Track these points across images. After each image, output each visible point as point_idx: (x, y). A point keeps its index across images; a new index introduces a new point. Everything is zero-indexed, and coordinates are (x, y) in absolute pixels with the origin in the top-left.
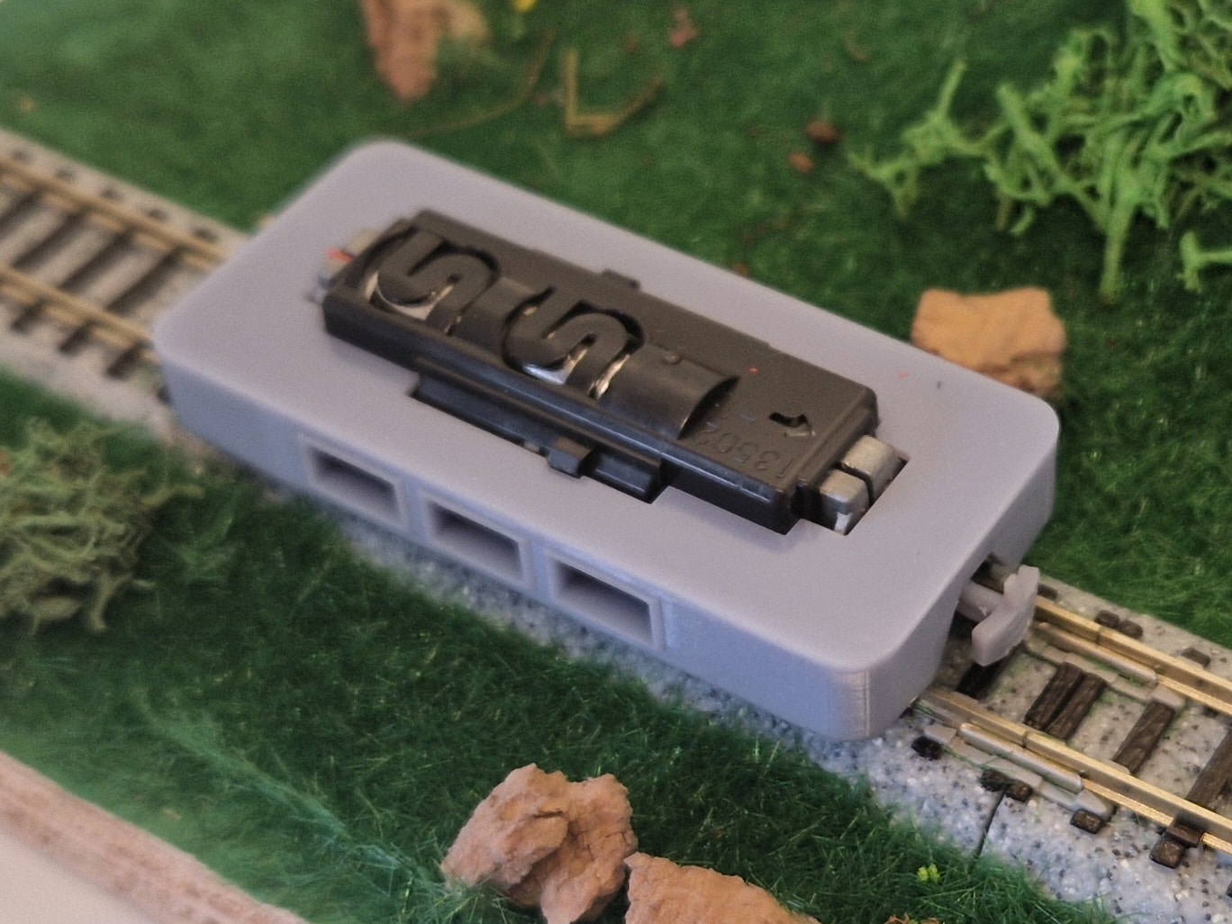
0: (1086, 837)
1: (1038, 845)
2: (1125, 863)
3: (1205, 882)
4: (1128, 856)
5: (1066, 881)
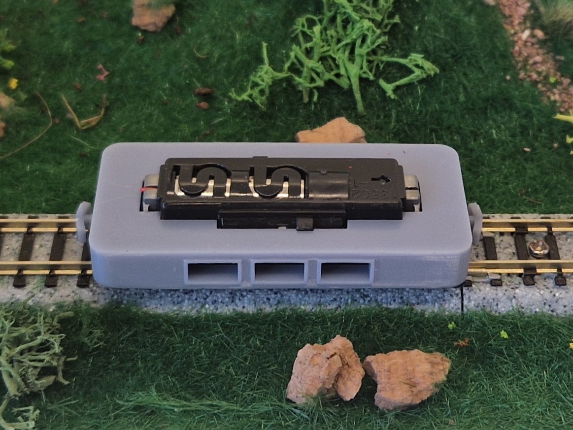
0: (499, 288)
1: (484, 298)
2: (517, 291)
5: (499, 306)
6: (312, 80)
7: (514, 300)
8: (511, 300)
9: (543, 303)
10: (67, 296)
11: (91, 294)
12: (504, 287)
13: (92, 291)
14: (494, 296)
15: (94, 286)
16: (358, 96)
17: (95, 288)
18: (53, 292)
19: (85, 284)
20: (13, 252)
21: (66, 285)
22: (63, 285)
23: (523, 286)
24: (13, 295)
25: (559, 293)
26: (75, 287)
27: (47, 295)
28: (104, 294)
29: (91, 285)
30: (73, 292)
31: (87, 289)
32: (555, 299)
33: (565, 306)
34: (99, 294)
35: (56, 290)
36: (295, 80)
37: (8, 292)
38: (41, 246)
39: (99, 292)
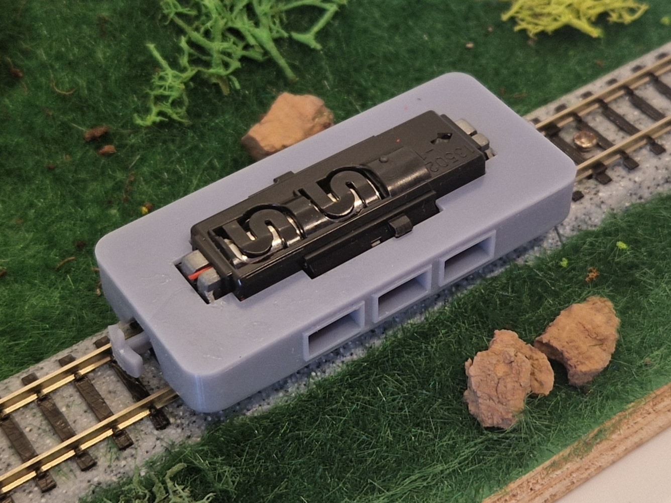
0: (583, 200)
1: (576, 218)
2: (600, 194)
3: (619, 176)
4: (598, 191)
5: (593, 219)
6: (226, 65)
7: (603, 206)
8: (600, 207)
9: (629, 195)
10: (153, 448)
11: (179, 430)
12: (587, 197)
13: (178, 426)
14: (584, 211)
15: (176, 420)
16: (282, 62)
17: (179, 421)
18: (134, 452)
19: (164, 423)
20: (40, 431)
21: (143, 436)
22: (139, 437)
23: (601, 187)
24: (89, 481)
25: (637, 176)
26: (156, 432)
27: (129, 459)
28: (194, 422)
29: (172, 420)
30: (158, 439)
31: (171, 426)
32: (637, 185)
33: (649, 188)
34: (188, 425)
35: (136, 449)
36: (205, 73)
37: (81, 481)
38: (68, 406)
39: (187, 423)
